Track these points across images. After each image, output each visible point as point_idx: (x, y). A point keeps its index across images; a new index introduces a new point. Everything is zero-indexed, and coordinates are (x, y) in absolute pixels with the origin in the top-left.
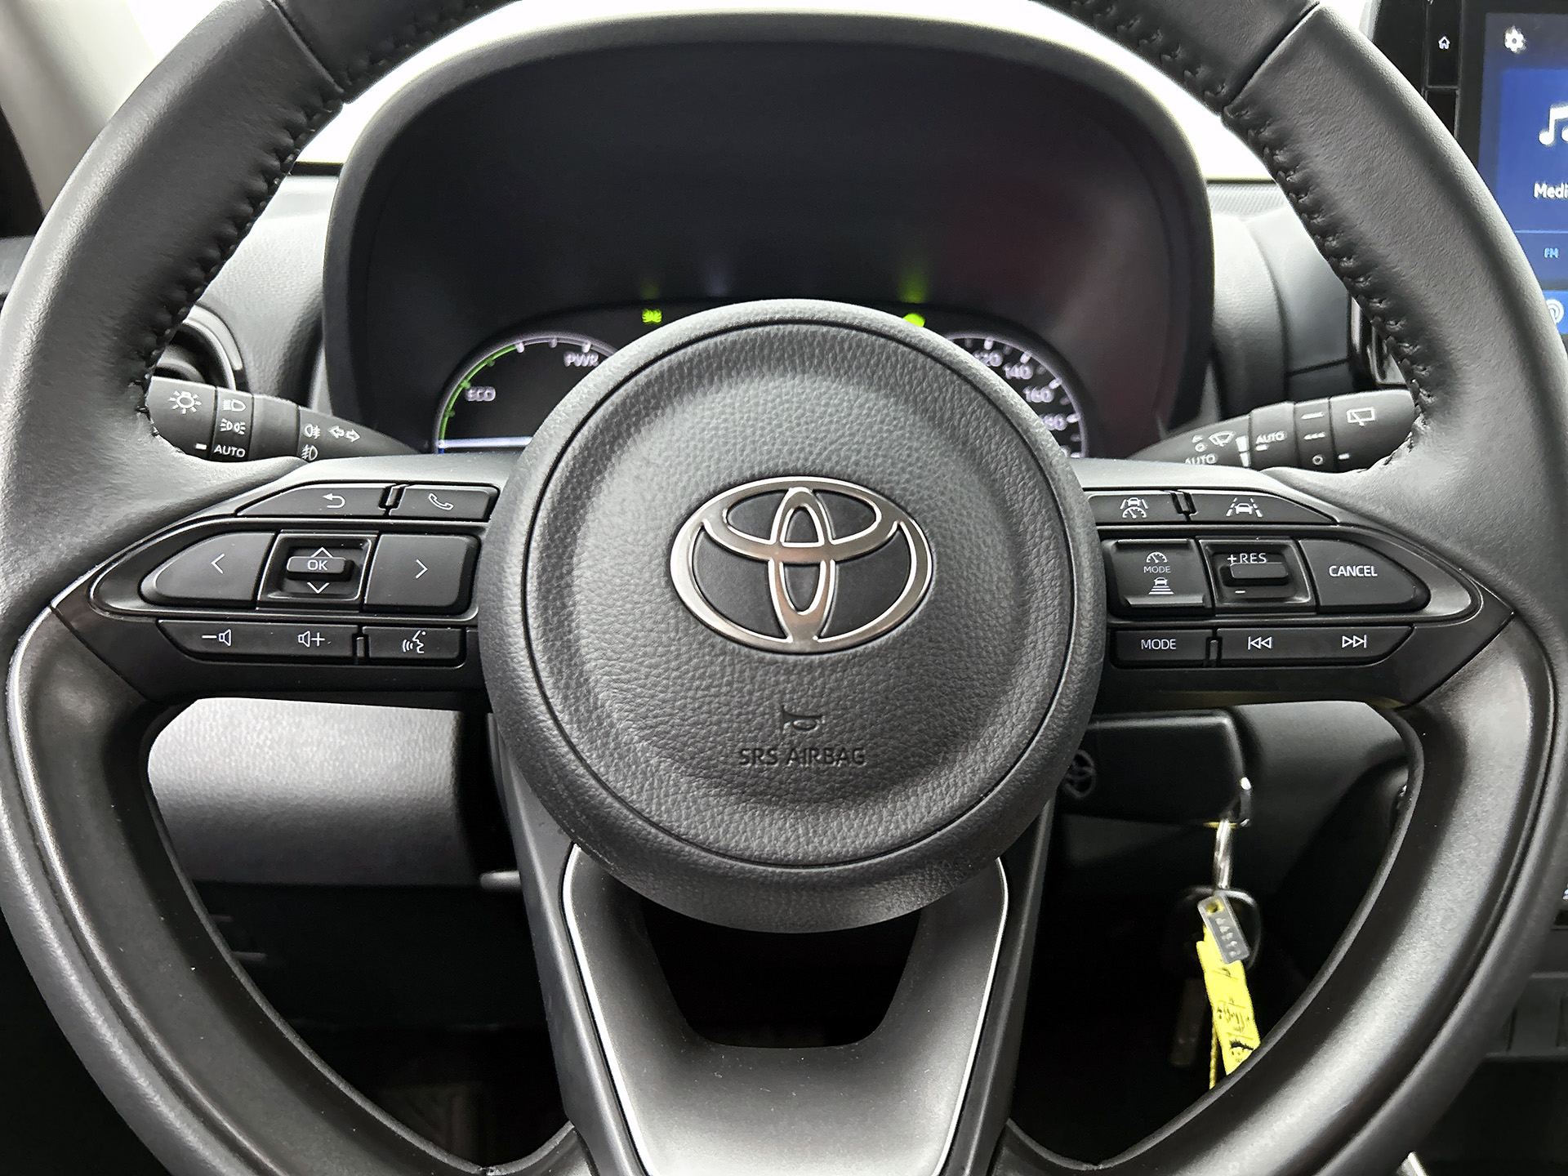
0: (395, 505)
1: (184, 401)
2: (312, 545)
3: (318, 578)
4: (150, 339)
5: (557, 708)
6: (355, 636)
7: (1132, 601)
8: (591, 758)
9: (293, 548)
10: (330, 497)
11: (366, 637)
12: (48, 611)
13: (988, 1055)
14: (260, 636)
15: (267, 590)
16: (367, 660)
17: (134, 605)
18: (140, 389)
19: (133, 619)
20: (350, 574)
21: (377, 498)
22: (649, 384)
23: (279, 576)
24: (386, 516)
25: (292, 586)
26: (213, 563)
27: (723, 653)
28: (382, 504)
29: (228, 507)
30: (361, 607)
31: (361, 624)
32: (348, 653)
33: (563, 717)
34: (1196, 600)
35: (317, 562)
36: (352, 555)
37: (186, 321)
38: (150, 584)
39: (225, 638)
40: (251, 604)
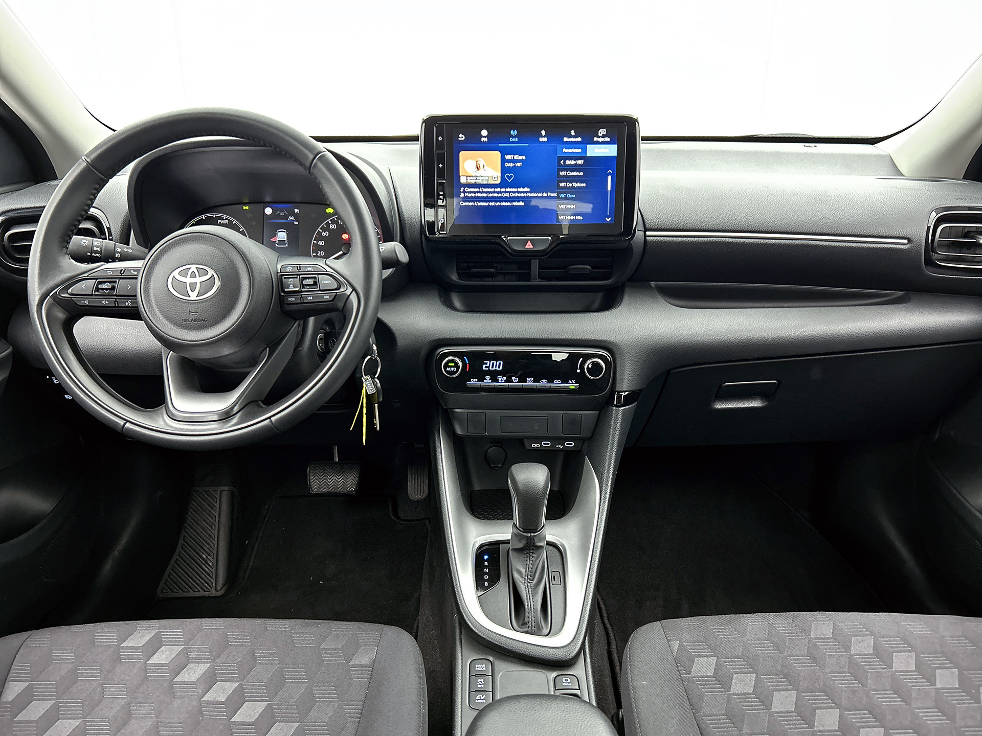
0: (124, 273)
1: (85, 243)
2: (105, 282)
3: (106, 289)
4: (70, 233)
5: (147, 313)
6: (115, 302)
7: (286, 290)
8: (154, 322)
9: (101, 283)
10: (108, 272)
11: (118, 302)
12: (49, 297)
13: (249, 387)
14: (95, 302)
15: (95, 292)
16: (118, 307)
17: (67, 295)
18: (66, 249)
19: (66, 298)
20: (113, 288)
21: (120, 271)
22: (166, 246)
23: (97, 289)
24: (121, 275)
25: (101, 291)
26: (83, 286)
27: (178, 301)
28: (120, 273)
29: (86, 275)
30: (116, 295)
31: (116, 299)
32: (114, 305)
33: (149, 314)
34: (297, 289)
35: (105, 286)
36: (113, 284)
37: (89, 213)
38: (70, 291)
39: (86, 302)
40: (92, 295)
